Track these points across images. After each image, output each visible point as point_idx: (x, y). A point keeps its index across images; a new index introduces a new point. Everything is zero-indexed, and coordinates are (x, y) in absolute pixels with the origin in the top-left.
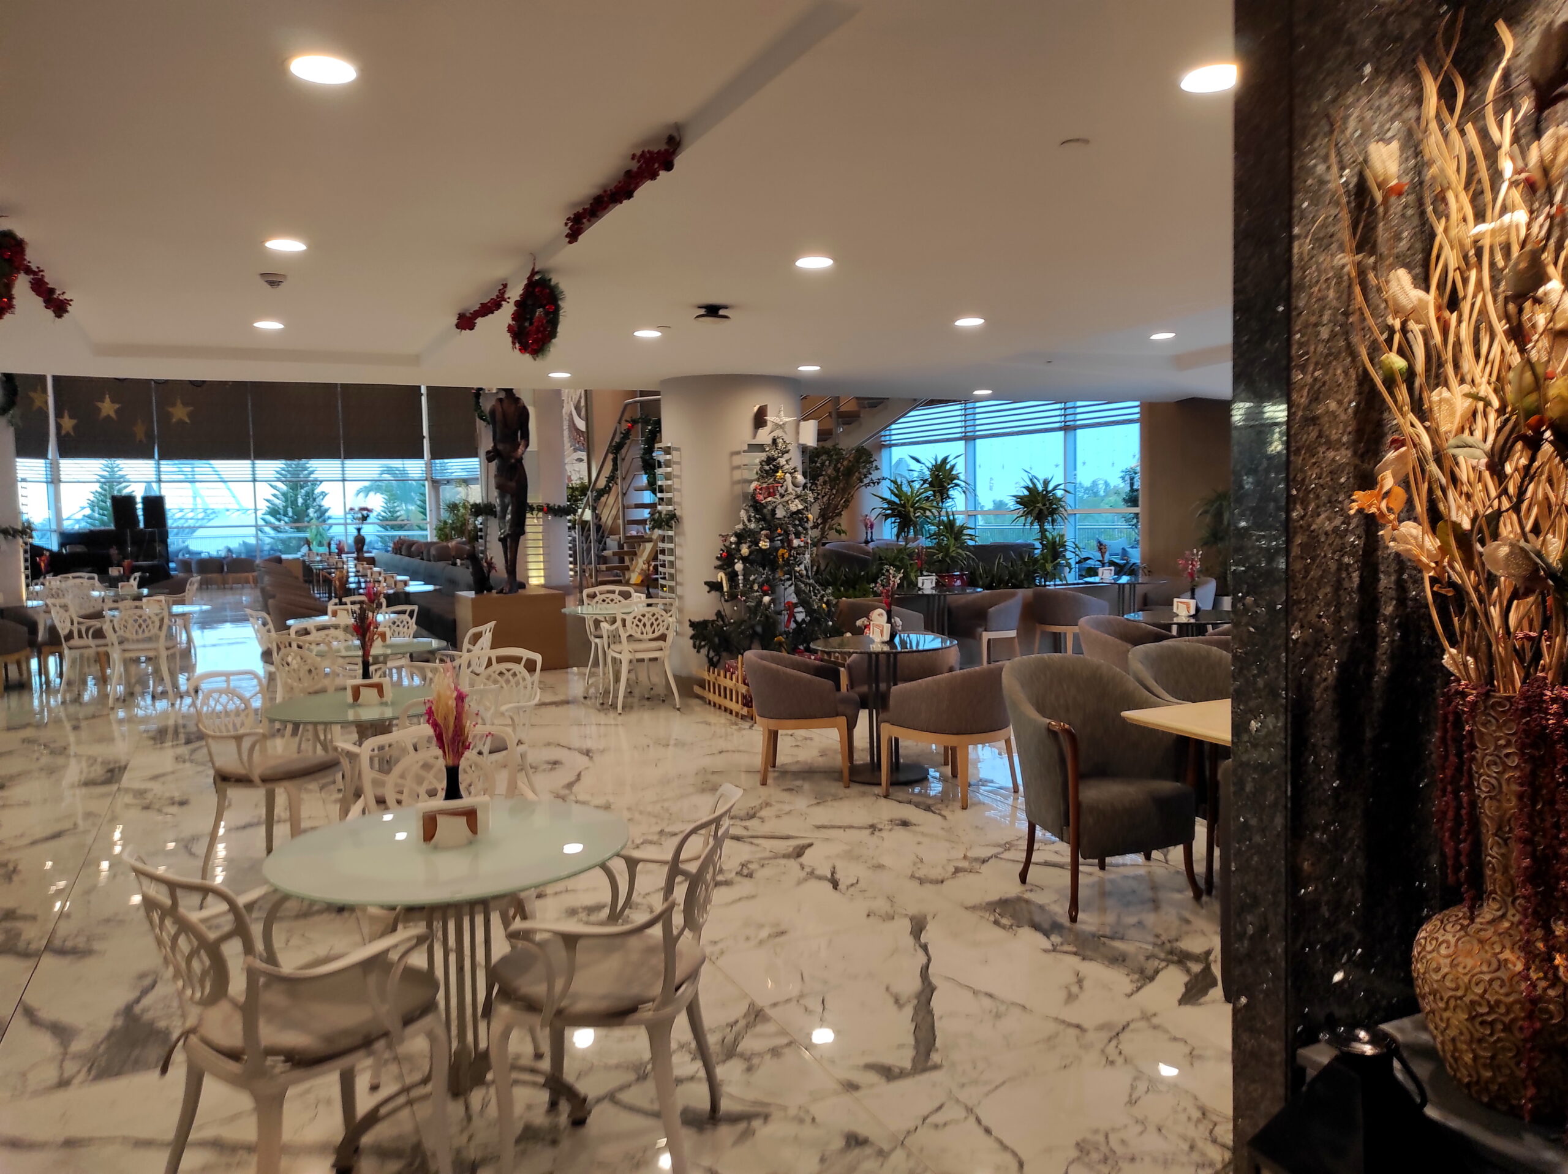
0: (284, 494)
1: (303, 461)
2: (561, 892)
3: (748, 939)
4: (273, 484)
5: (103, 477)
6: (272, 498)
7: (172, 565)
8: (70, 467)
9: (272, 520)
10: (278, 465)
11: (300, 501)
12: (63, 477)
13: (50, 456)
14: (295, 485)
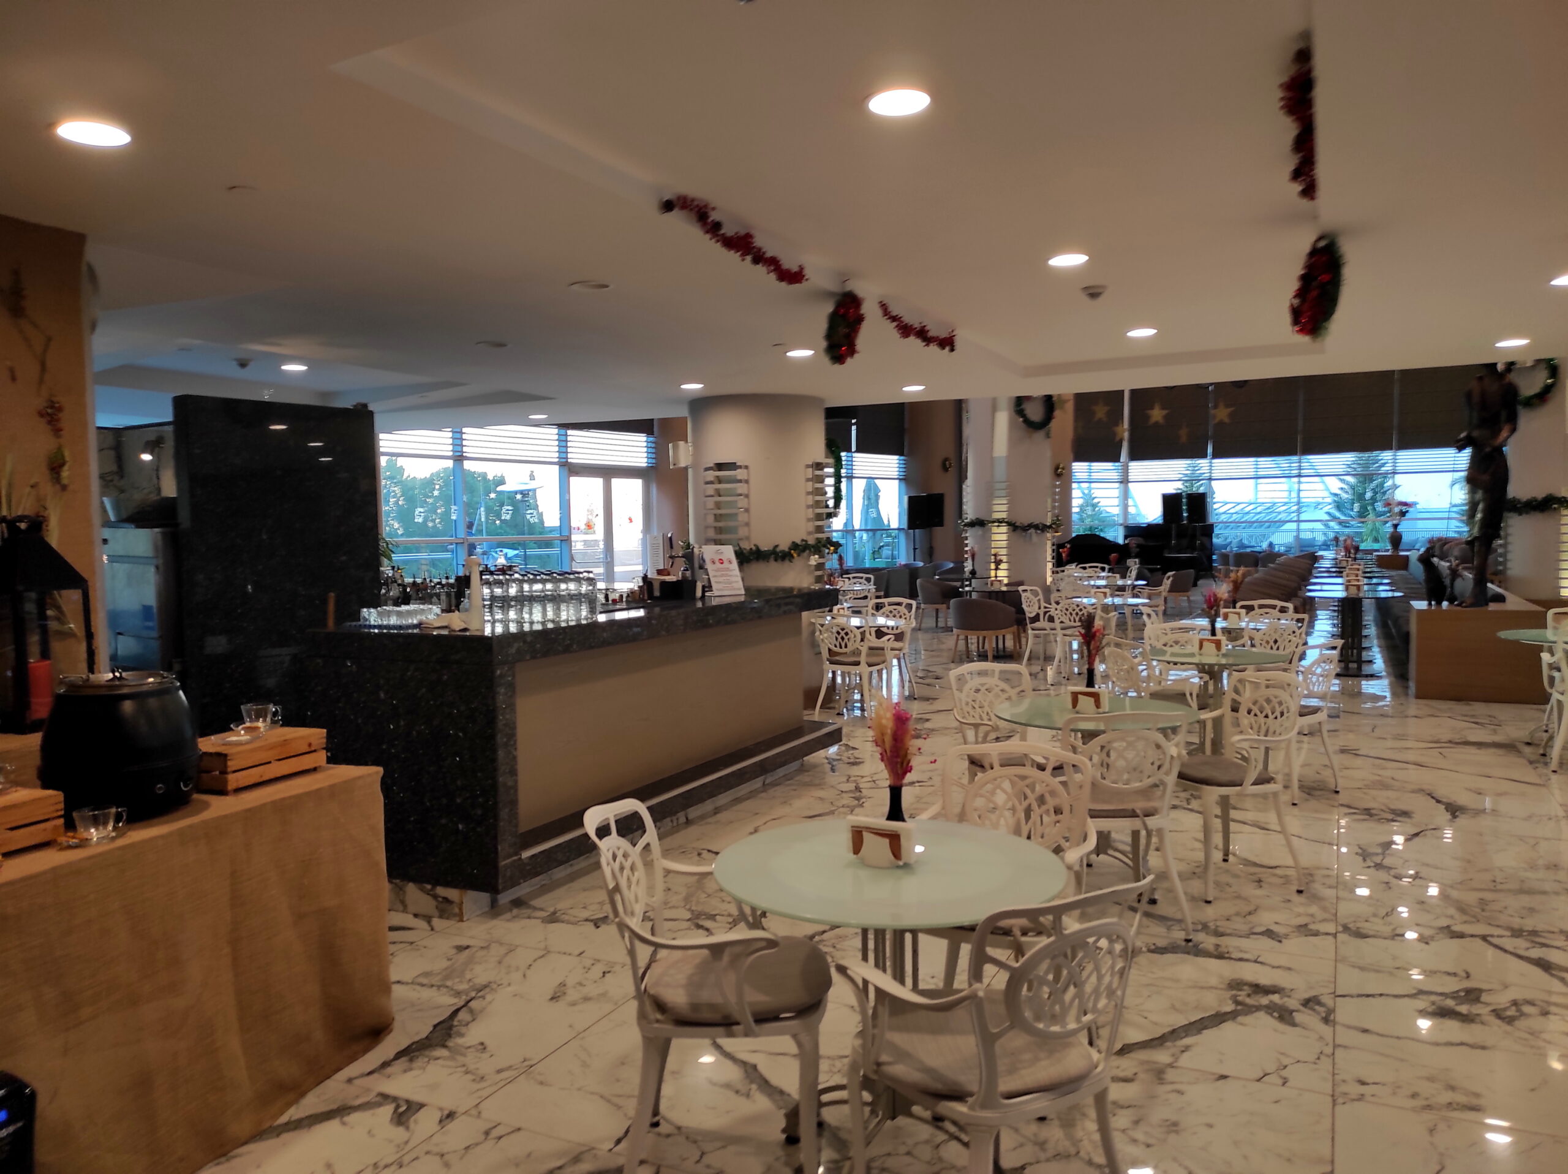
0: (1353, 488)
1: (1375, 453)
2: (1247, 960)
3: (1414, 1096)
4: (1342, 477)
5: (1186, 475)
6: (1339, 492)
7: (1214, 557)
8: (1139, 469)
9: (1338, 514)
10: (1348, 458)
11: (1368, 495)
12: (1131, 478)
13: (1122, 460)
14: (1366, 478)
